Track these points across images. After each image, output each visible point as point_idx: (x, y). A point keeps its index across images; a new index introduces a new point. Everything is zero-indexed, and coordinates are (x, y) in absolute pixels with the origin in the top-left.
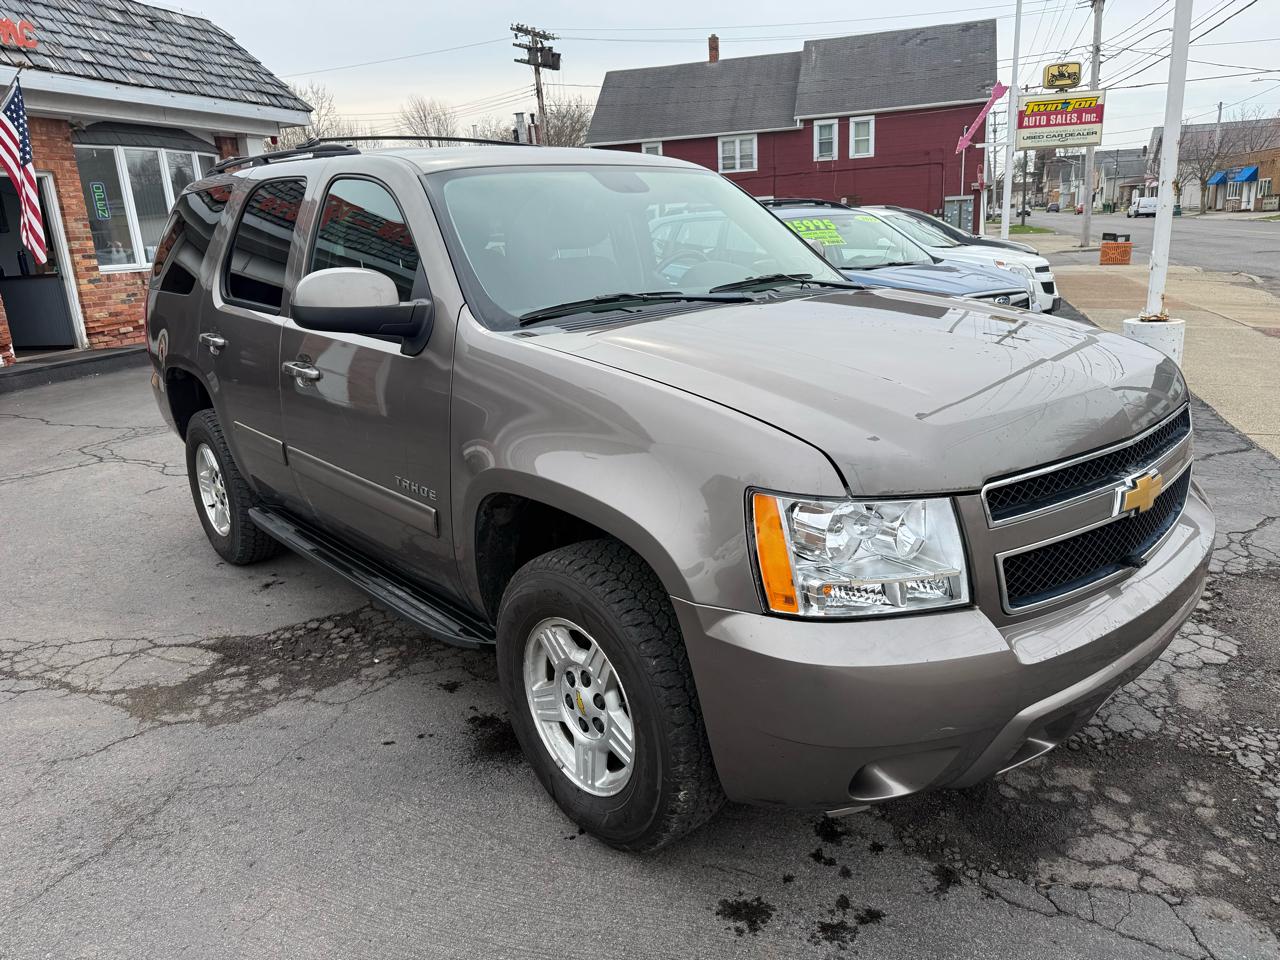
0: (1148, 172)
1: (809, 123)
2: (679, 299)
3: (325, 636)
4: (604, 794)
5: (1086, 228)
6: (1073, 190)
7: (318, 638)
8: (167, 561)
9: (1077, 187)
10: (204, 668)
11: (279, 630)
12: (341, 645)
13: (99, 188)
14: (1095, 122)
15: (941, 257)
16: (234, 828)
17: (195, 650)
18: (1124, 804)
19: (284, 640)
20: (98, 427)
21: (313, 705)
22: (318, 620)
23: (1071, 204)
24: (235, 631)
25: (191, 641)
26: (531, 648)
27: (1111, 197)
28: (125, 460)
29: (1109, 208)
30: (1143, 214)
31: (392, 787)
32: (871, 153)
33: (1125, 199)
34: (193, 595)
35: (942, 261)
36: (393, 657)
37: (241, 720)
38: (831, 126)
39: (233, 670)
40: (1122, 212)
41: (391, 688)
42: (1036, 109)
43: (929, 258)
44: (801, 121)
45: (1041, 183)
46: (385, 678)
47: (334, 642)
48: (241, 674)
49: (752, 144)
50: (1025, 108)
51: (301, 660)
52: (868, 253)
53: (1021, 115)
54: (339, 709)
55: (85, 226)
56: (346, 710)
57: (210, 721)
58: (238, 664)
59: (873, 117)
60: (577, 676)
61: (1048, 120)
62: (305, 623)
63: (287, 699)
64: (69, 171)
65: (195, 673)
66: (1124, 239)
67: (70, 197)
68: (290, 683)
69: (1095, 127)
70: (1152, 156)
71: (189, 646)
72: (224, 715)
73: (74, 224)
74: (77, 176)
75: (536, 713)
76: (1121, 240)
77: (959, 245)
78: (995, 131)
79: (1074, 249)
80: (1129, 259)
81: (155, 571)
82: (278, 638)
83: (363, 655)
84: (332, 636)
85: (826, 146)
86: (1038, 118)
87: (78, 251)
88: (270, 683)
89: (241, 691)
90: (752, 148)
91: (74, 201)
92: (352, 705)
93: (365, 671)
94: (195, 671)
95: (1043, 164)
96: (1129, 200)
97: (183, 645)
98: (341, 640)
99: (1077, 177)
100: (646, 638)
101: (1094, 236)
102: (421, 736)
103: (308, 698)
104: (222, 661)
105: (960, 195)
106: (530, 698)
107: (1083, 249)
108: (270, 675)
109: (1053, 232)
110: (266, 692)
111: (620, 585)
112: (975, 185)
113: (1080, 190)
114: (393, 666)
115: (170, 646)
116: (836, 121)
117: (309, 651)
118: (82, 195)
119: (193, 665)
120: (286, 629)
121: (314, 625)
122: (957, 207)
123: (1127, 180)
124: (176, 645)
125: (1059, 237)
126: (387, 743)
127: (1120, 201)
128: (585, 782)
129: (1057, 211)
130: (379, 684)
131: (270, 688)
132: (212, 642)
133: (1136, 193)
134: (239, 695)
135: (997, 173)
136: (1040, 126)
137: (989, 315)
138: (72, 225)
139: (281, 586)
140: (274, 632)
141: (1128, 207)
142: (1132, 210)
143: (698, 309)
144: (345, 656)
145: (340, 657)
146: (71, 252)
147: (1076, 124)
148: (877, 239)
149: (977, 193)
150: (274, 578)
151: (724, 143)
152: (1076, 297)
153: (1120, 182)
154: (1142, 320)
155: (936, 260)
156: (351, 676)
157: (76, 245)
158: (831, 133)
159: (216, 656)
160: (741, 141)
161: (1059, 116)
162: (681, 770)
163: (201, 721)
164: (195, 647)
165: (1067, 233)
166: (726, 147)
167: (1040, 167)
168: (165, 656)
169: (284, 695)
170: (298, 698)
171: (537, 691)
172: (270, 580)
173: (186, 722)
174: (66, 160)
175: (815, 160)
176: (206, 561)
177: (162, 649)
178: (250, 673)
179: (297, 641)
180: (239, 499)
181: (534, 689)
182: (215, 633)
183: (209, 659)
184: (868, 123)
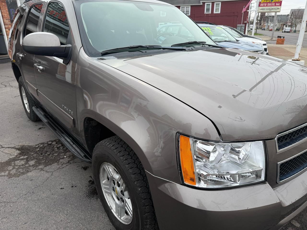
0: (288, 21)
1: (204, 3)
2: (160, 48)
3: (52, 147)
4: (124, 223)
5: (273, 34)
6: (269, 25)
7: (51, 147)
8: (14, 119)
9: (270, 24)
10: (14, 156)
11: (39, 144)
12: (57, 150)
13: (13, 11)
14: (279, 6)
15: (239, 40)
16: (5, 220)
17: (13, 149)
18: (298, 227)
19: (40, 147)
20: (8, 77)
21: (42, 172)
22: (51, 141)
23: (268, 28)
24: (27, 143)
25: (13, 146)
26: (101, 170)
27: (278, 27)
28: (12, 87)
29: (278, 30)
30: (286, 32)
31: (59, 206)
32: (219, 12)
33: (282, 28)
34: (18, 131)
35: (239, 41)
36: (70, 156)
37: (19, 176)
38: (209, 4)
39: (22, 157)
40: (281, 31)
41: (67, 167)
42: (264, 2)
43: (235, 40)
44: (202, 3)
45: (261, 22)
46: (66, 163)
47: (55, 149)
48: (24, 159)
49: (189, 8)
50: (261, 1)
51: (43, 155)
52: (219, 38)
53: (260, 3)
54: (50, 174)
55: (9, 21)
56: (52, 175)
57: (10, 176)
58: (24, 156)
59: (221, 2)
60: (116, 183)
61: (267, 5)
62: (48, 142)
63: (35, 169)
64: (4, 6)
65: (11, 158)
66: (283, 38)
67: (4, 13)
68: (39, 163)
69: (279, 7)
70: (290, 17)
71: (12, 148)
72: (15, 174)
73: (6, 21)
74: (7, 7)
75: (104, 190)
76: (282, 38)
77: (243, 37)
78: (251, 8)
79: (269, 40)
80: (283, 43)
81: (10, 122)
82: (39, 147)
83: (62, 155)
84: (55, 147)
85: (208, 10)
86: (264, 4)
87: (7, 28)
88: (32, 163)
89: (23, 165)
90: (189, 9)
91: (6, 14)
92: (54, 173)
93: (61, 160)
94: (11, 157)
95: (262, 18)
96: (283, 28)
97: (10, 148)
98: (57, 148)
99: (270, 21)
100: (137, 179)
101: (275, 37)
102: (72, 187)
103: (42, 169)
104: (20, 154)
105: (241, 24)
106: (102, 185)
107: (271, 40)
108: (33, 160)
109: (264, 35)
110: (30, 166)
111: (130, 157)
112: (245, 22)
113: (271, 25)
114: (69, 159)
115: (6, 148)
116: (211, 3)
117: (47, 151)
118: (8, 13)
119: (11, 155)
120: (41, 144)
121: (50, 143)
122: (240, 27)
123: (283, 23)
124: (8, 148)
125: (265, 37)
126: (62, 189)
127: (280, 28)
128: (118, 216)
129: (264, 30)
130: (64, 165)
131: (31, 165)
132: (19, 147)
133: (285, 26)
134: (21, 167)
135: (251, 19)
136: (265, 6)
137: (247, 56)
138: (5, 21)
139: (44, 129)
140: (38, 145)
141: (283, 30)
142: (284, 30)
143: (167, 52)
144: (56, 154)
145: (55, 154)
146: (5, 28)
147: (274, 6)
148: (221, 34)
149: (246, 24)
150: (42, 126)
151: (182, 8)
152: (270, 52)
153: (281, 23)
154: (293, 60)
155: (237, 41)
156: (57, 162)
157: (7, 26)
158: (209, 6)
159: (18, 152)
160: (186, 7)
161: (270, 4)
162: (148, 227)
163: (7, 176)
164: (13, 148)
165: (267, 36)
166: (183, 9)
167: (261, 18)
168: (4, 151)
169: (35, 168)
170: (39, 169)
171: (104, 183)
172: (41, 126)
173: (3, 176)
174: (3, 2)
175: (205, 13)
176: (25, 120)
177: (4, 149)
178: (27, 159)
179: (44, 148)
180: (31, 103)
181: (103, 182)
182: (21, 144)
183: (17, 152)
184: (219, 4)
